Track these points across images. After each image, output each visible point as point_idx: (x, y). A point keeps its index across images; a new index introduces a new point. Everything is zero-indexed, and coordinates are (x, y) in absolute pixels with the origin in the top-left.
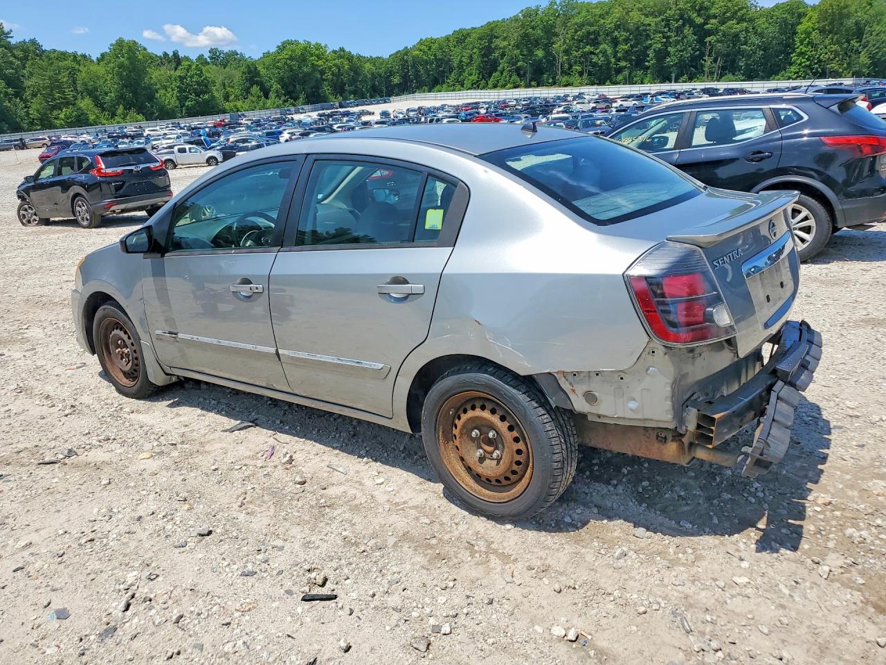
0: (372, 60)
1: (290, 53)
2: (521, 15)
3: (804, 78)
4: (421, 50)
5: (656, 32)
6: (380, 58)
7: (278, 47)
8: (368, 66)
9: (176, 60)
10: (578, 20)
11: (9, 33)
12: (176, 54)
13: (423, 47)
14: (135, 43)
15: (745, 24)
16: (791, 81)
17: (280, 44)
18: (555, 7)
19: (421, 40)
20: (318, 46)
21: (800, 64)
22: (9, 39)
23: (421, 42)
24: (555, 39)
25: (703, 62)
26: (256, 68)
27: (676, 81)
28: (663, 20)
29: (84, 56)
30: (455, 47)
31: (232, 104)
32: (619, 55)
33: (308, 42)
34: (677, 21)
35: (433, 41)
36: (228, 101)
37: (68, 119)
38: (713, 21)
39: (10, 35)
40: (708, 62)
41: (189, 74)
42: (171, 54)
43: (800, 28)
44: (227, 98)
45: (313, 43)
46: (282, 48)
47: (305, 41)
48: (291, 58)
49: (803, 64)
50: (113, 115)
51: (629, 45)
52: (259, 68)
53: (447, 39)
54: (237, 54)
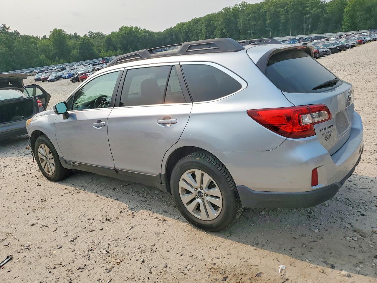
0: (156, 33)
1: (125, 32)
2: (223, 10)
3: (348, 31)
4: (179, 27)
5: (282, 15)
6: (160, 32)
7: (120, 29)
8: (156, 35)
9: (76, 37)
10: (248, 11)
11: (8, 28)
12: (75, 34)
13: (179, 26)
14: (61, 30)
15: (321, 10)
16: (342, 32)
17: (120, 28)
18: (238, 6)
19: (178, 23)
20: (136, 28)
21: (346, 25)
22: (9, 31)
23: (178, 25)
24: (238, 20)
25: (303, 26)
26: (111, 38)
27: (292, 35)
28: (285, 10)
29: (37, 37)
30: (193, 26)
31: (102, 54)
32: (267, 25)
33: (132, 27)
34: (291, 10)
35: (184, 24)
36: (100, 53)
37: (36, 63)
38: (307, 9)
39: (9, 29)
40: (305, 26)
41: (84, 42)
42: (73, 34)
43: (345, 10)
44: (100, 51)
45: (134, 26)
46: (121, 29)
47: (131, 26)
48: (125, 33)
49: (348, 25)
50: (54, 61)
51: (271, 21)
52: (112, 38)
53: (190, 22)
54: (100, 33)
